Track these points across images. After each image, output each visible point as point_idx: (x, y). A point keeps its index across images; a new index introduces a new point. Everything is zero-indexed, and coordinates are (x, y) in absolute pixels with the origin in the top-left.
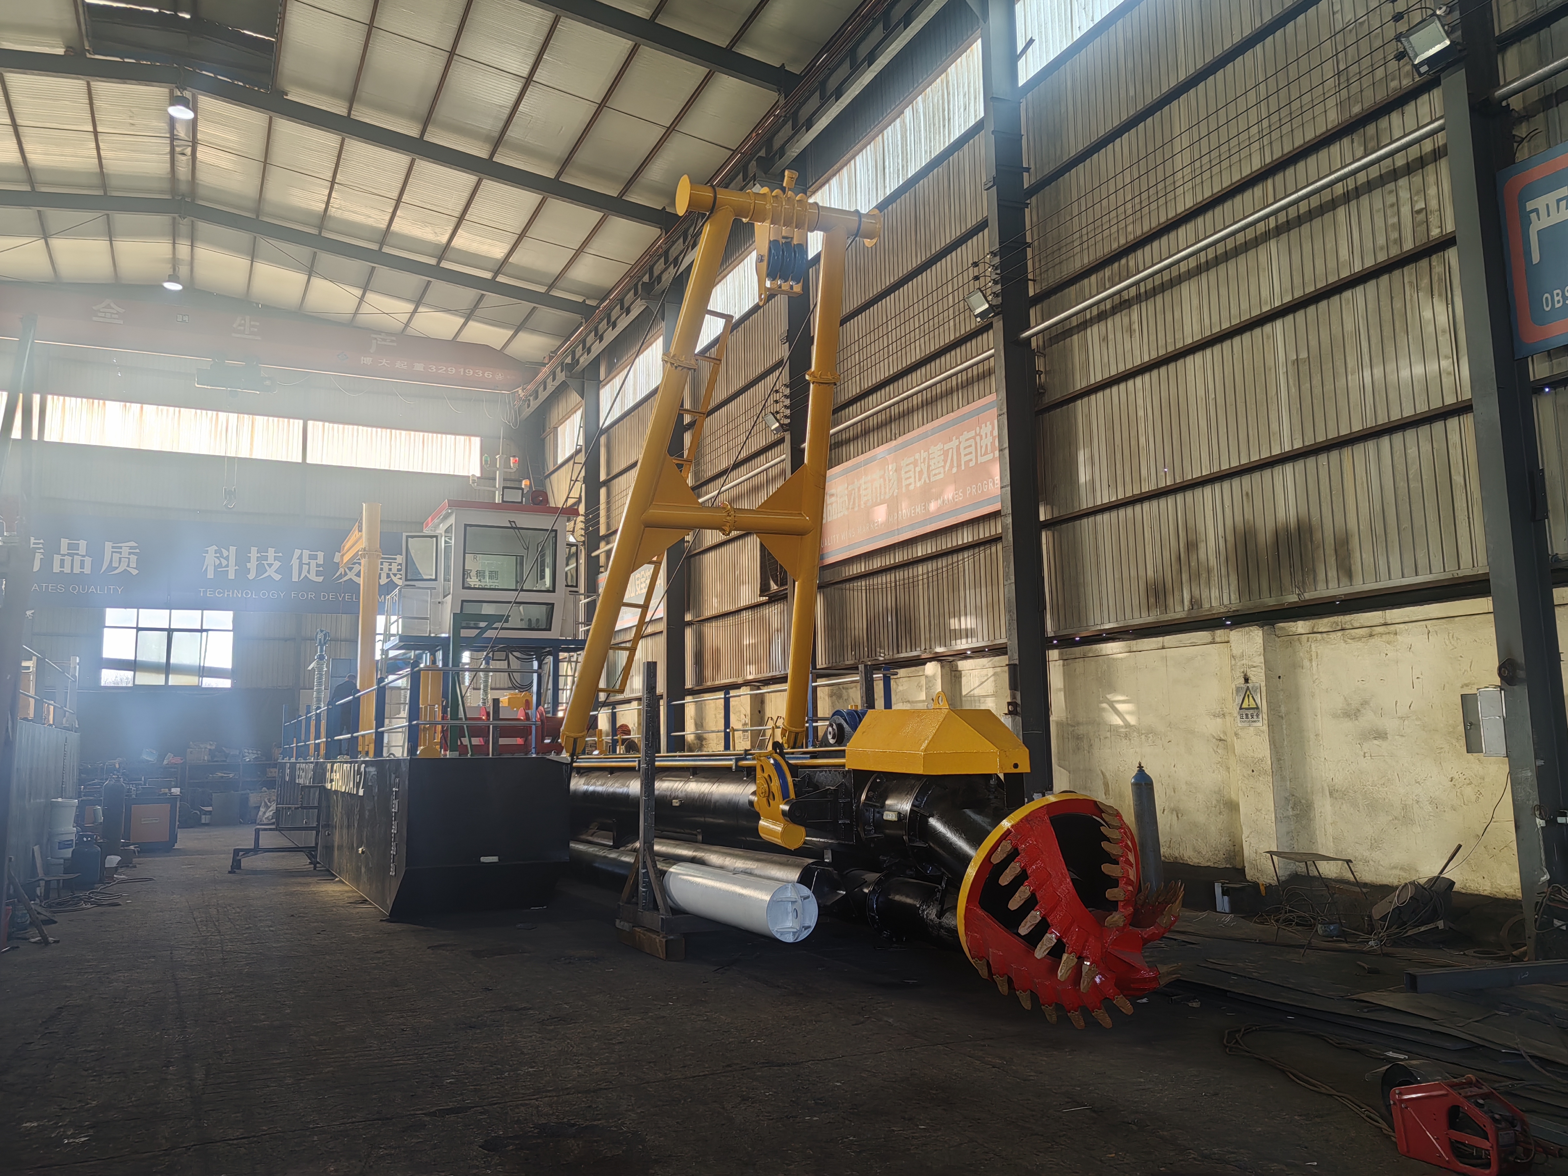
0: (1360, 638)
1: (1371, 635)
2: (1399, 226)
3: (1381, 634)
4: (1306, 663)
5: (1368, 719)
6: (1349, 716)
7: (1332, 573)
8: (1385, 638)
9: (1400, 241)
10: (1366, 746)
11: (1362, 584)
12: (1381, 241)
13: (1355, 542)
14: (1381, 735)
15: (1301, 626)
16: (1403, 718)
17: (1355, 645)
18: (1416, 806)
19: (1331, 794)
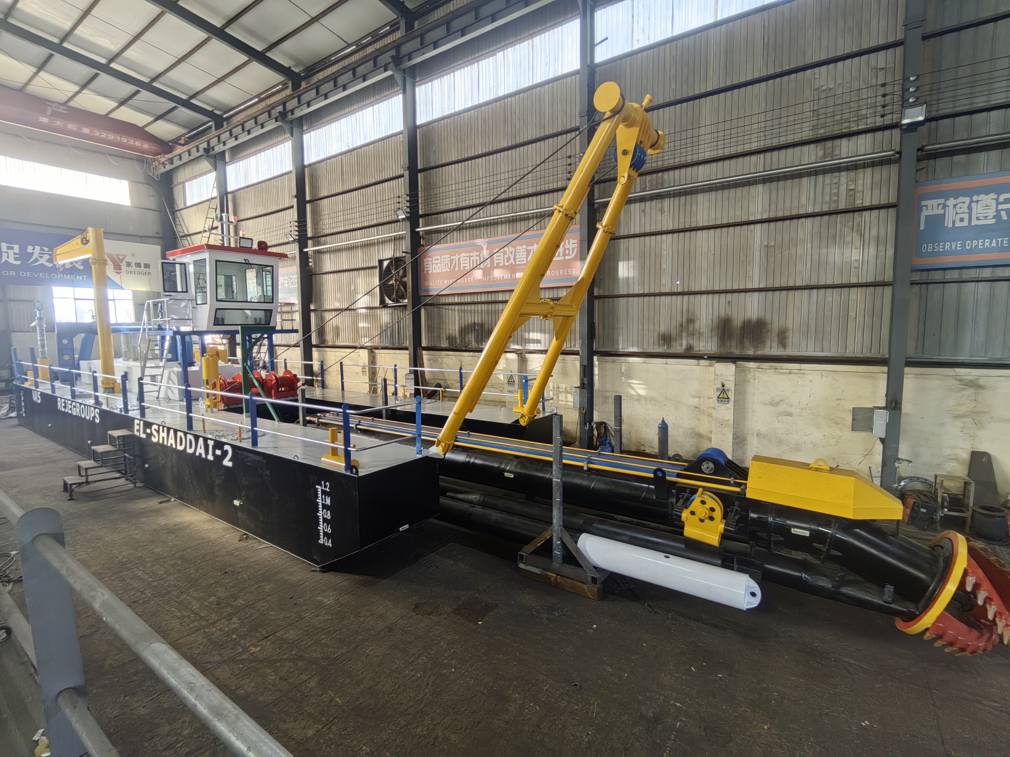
0: (784, 373)
1: (790, 373)
2: (838, 194)
3: (796, 373)
4: (752, 381)
5: (783, 407)
6: (773, 405)
7: (775, 344)
8: (798, 375)
9: (837, 201)
10: (780, 418)
11: (790, 352)
12: (827, 199)
13: (790, 334)
14: (790, 415)
15: (752, 365)
16: (802, 409)
17: (781, 376)
18: (803, 444)
19: (757, 435)
